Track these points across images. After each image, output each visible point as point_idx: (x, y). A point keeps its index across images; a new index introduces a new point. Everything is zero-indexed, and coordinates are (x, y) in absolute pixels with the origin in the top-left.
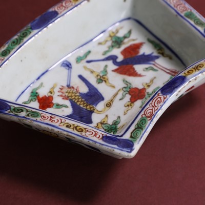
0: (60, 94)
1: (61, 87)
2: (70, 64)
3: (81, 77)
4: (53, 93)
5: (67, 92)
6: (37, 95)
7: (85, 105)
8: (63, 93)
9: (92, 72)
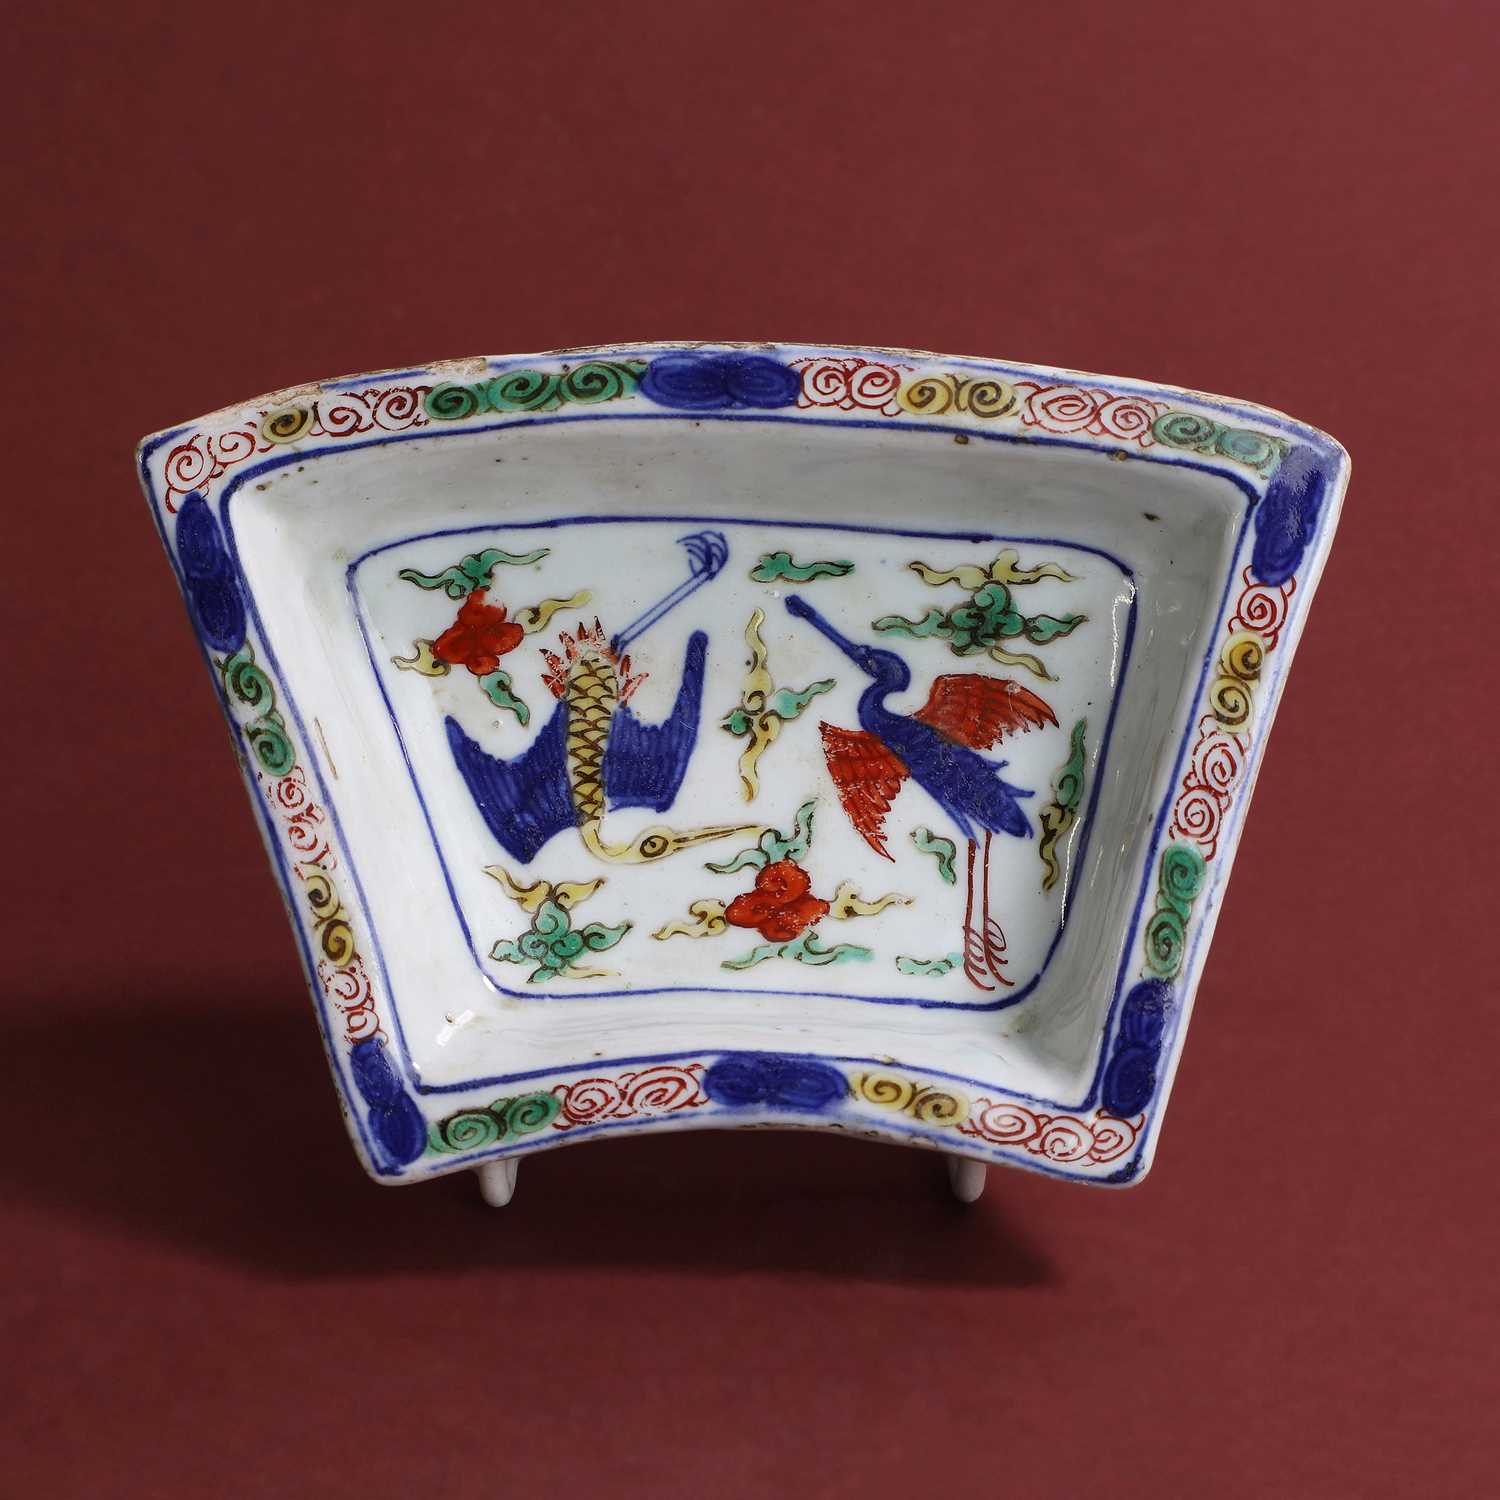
0: (559, 650)
1: (589, 626)
2: (724, 559)
3: (698, 645)
4: (538, 625)
5: (584, 663)
6: (484, 582)
7: (588, 770)
8: (569, 654)
9: (755, 663)
